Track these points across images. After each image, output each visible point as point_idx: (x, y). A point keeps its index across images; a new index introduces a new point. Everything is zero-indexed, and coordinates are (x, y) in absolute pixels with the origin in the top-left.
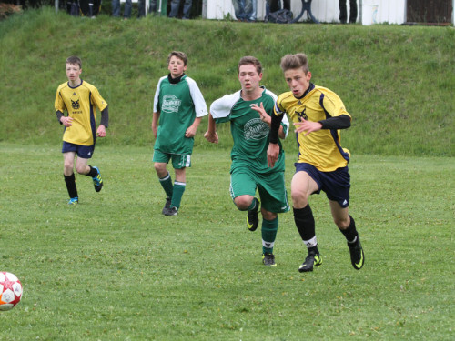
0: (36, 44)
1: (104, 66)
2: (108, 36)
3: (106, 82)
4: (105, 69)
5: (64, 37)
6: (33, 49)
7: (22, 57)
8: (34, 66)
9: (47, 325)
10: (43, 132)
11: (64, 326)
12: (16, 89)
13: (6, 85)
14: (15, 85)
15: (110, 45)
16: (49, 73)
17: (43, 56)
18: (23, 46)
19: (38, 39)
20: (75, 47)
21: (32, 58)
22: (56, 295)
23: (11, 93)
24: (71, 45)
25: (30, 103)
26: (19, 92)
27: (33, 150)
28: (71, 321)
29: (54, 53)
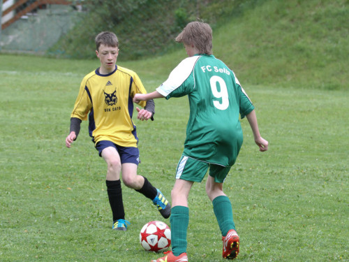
0: (287, 11)
1: (338, 29)
2: (341, 6)
3: (339, 42)
4: (339, 32)
5: (308, 6)
6: (284, 15)
7: (276, 20)
8: (285, 28)
9: (261, 220)
10: (289, 78)
11: (274, 221)
12: (270, 45)
13: (263, 41)
14: (269, 42)
15: (343, 14)
16: (296, 33)
17: (292, 20)
18: (277, 12)
19: (288, 7)
20: (316, 14)
21: (284, 22)
22: (273, 198)
23: (266, 48)
24: (313, 13)
25: (280, 56)
26: (272, 47)
27: (281, 92)
28: (280, 217)
29: (300, 19)
